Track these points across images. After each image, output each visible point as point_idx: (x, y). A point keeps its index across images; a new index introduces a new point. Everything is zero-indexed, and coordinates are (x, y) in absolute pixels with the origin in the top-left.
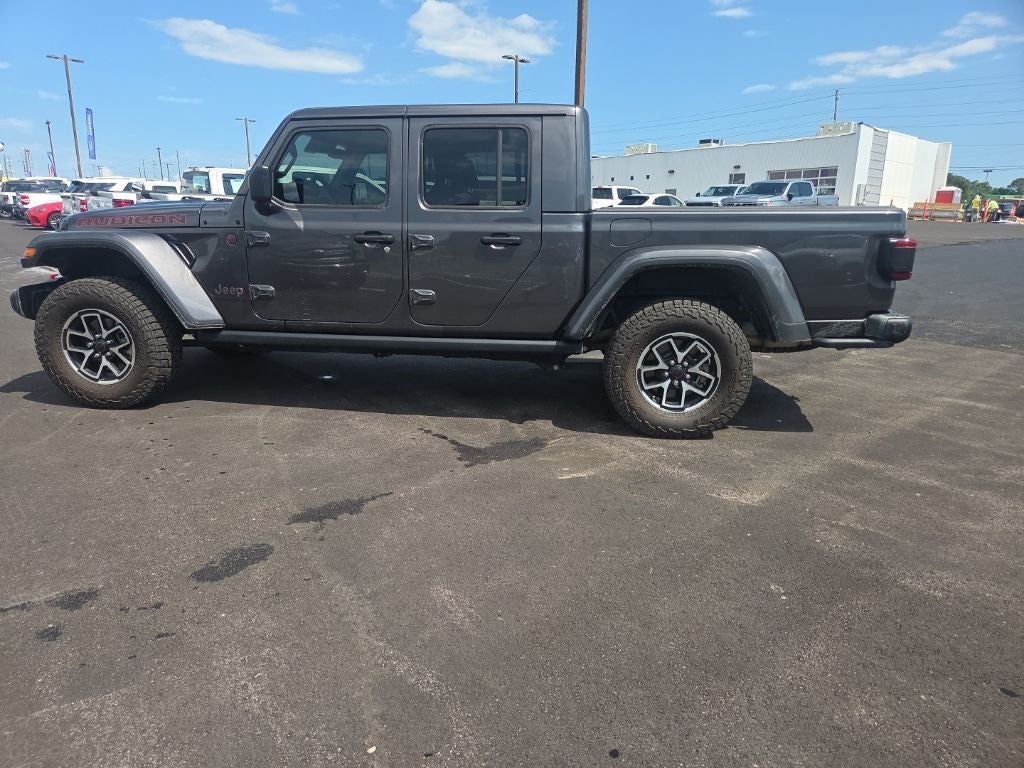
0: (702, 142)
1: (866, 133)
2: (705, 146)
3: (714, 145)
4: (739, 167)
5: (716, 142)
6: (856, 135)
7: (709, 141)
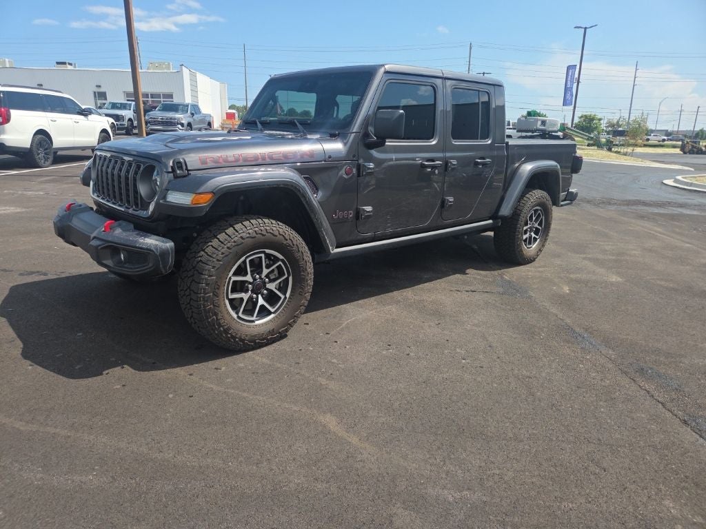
0: (58, 63)
1: (186, 71)
2: (62, 67)
3: (69, 67)
4: (100, 86)
5: (70, 64)
6: (180, 72)
7: (64, 63)
